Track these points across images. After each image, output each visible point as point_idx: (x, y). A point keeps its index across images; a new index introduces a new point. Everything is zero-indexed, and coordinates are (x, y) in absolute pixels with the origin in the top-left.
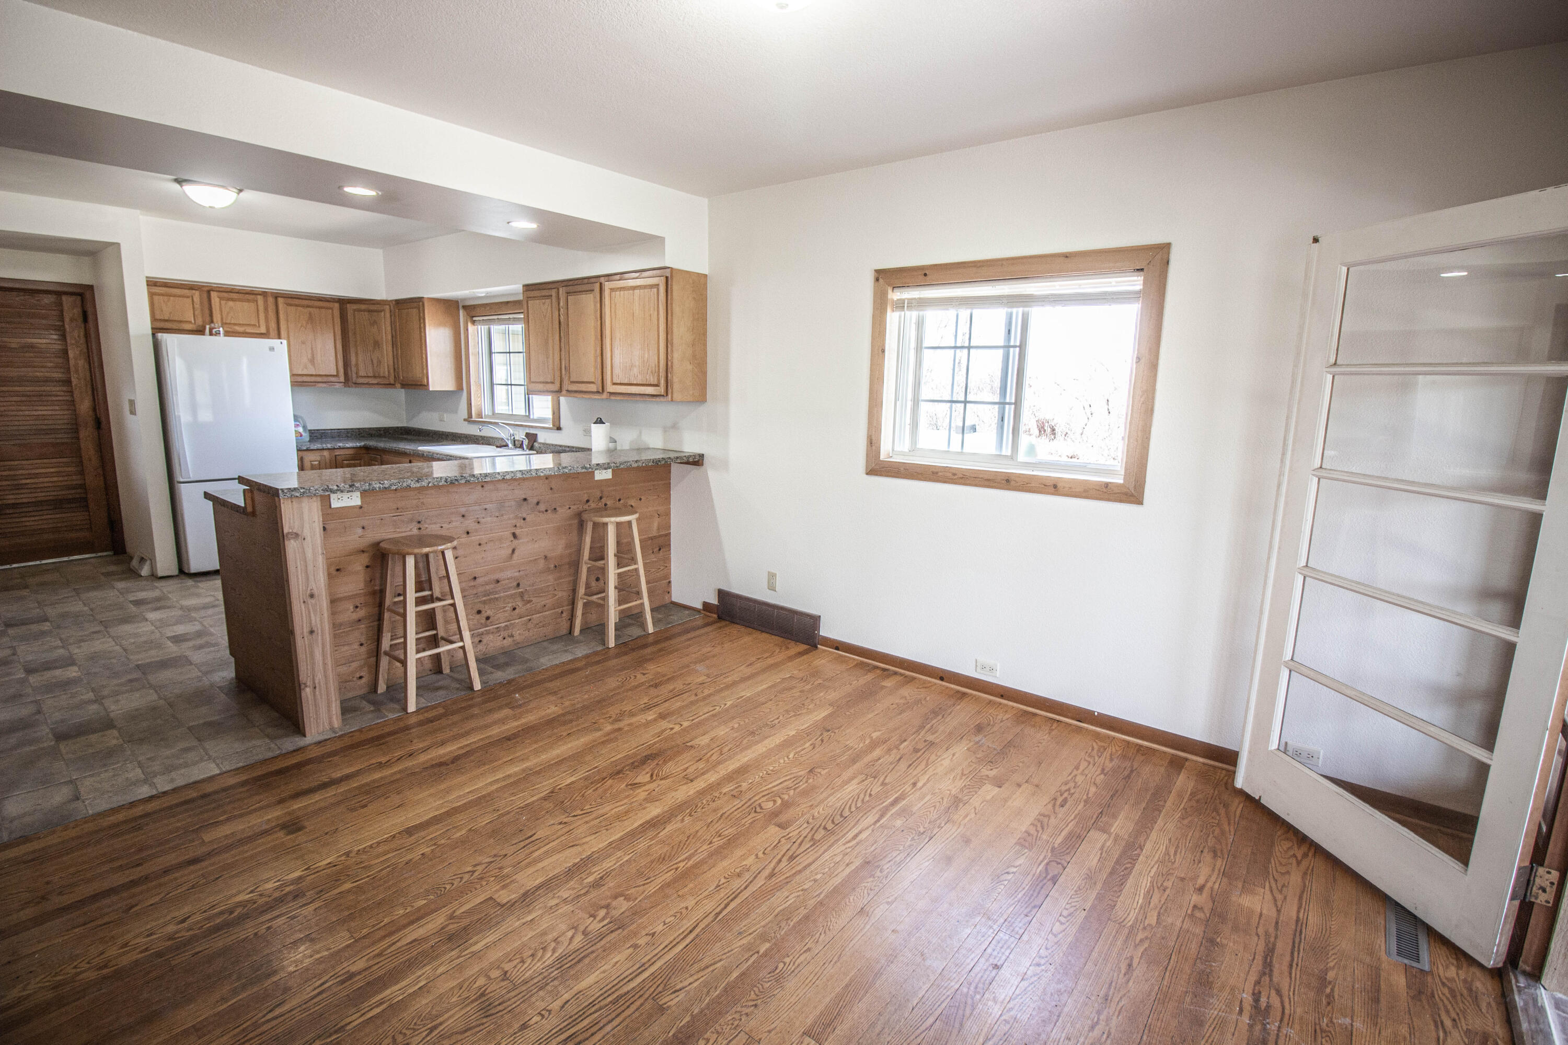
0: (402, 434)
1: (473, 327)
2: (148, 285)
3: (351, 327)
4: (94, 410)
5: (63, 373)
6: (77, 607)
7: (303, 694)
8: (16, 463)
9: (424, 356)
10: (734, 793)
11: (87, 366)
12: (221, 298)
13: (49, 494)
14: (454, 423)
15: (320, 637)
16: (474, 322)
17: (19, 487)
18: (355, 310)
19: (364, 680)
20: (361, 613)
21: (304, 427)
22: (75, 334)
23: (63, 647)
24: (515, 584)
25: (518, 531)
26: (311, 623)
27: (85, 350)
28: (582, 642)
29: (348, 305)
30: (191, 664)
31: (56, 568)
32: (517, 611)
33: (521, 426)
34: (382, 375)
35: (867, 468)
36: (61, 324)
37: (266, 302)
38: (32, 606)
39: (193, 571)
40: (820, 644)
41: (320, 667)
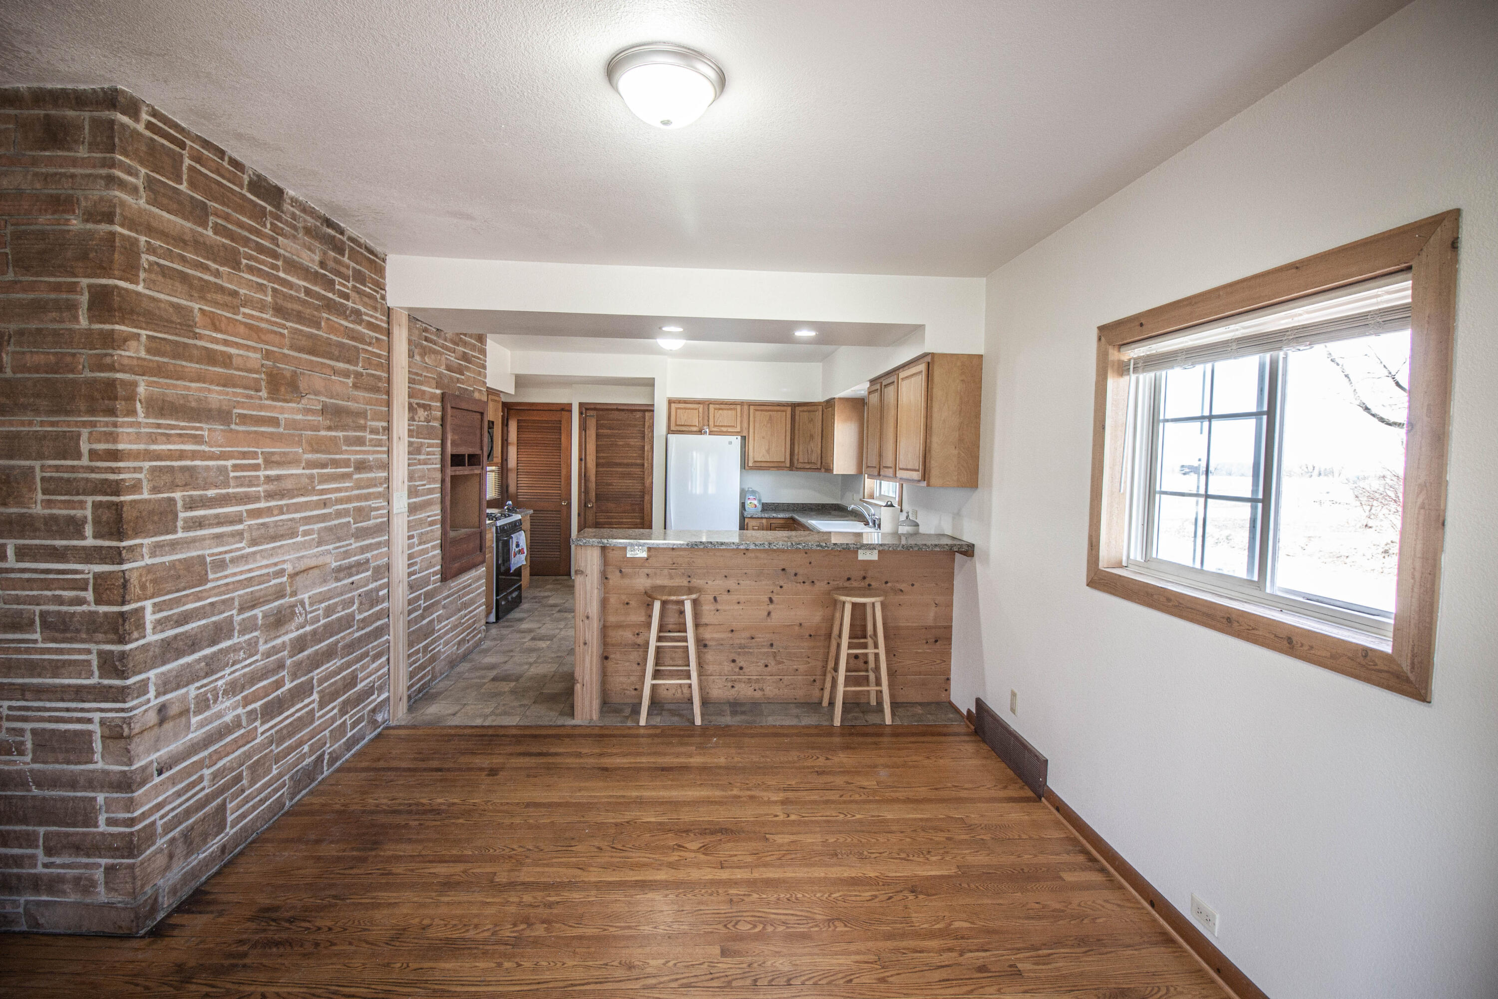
2: (668, 403)
3: (797, 424)
5: (641, 460)
7: (576, 688)
9: (832, 446)
10: (735, 899)
12: (716, 409)
15: (590, 649)
18: (801, 412)
20: (641, 639)
24: (769, 644)
25: (774, 597)
26: (585, 637)
29: (797, 408)
32: (769, 668)
34: (813, 462)
35: (1088, 578)
36: (644, 429)
37: (742, 409)
40: (1046, 798)
41: (587, 671)
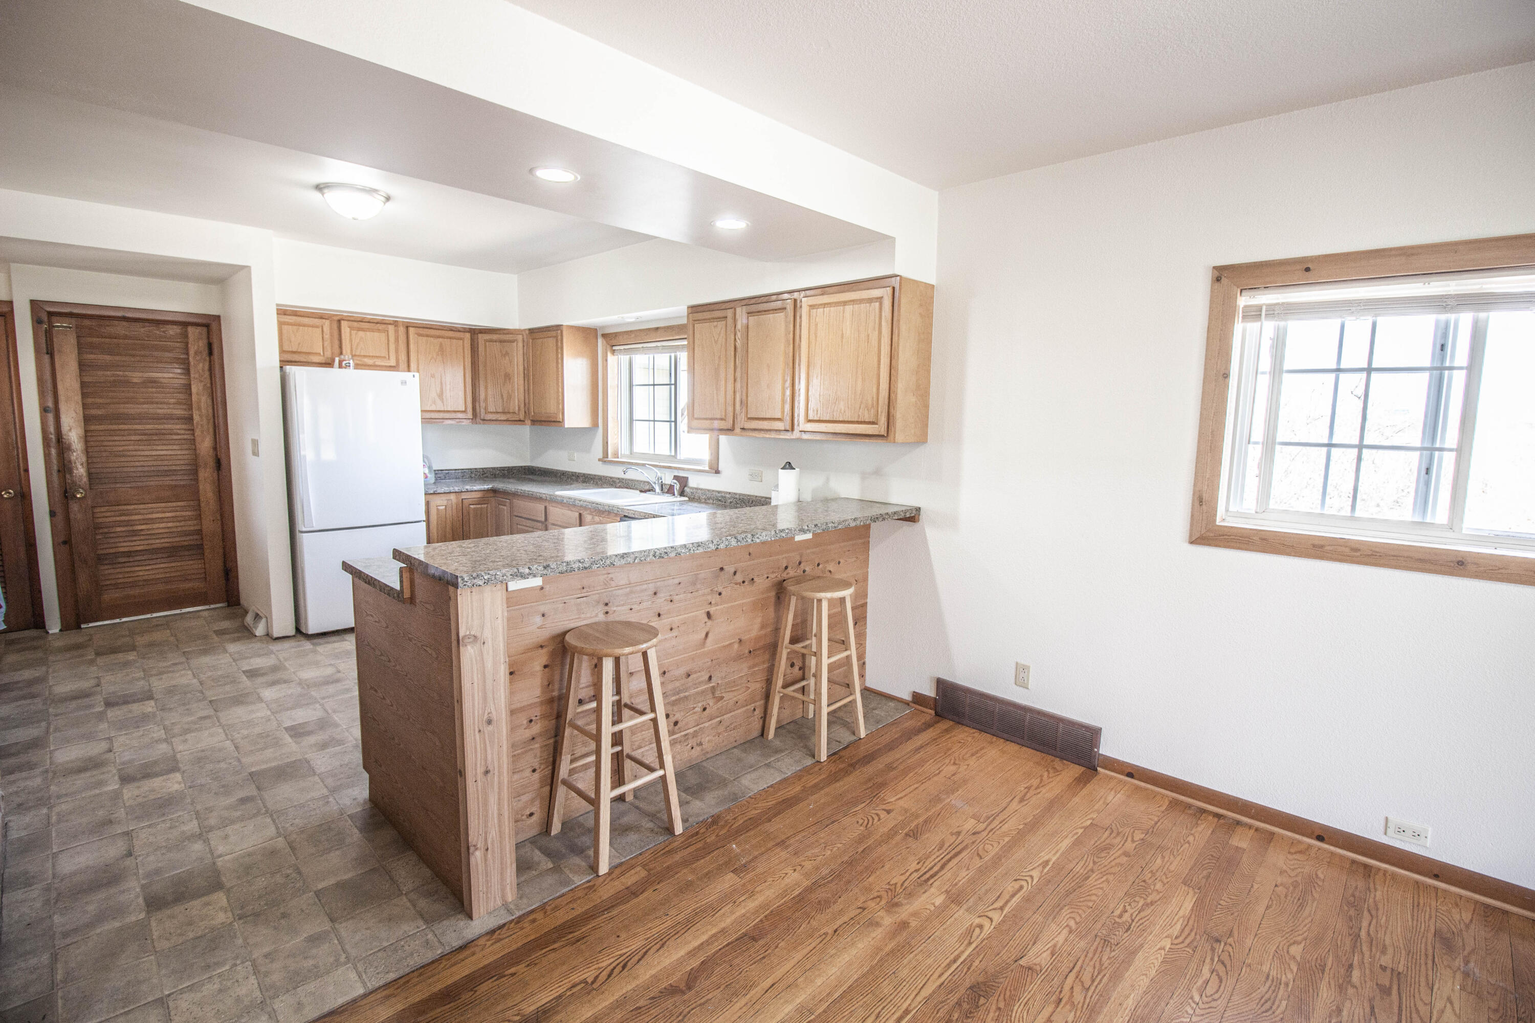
0: (525, 474)
1: (613, 357)
2: (278, 314)
3: (481, 359)
4: (215, 449)
5: (185, 409)
6: (184, 678)
7: (472, 860)
8: (133, 507)
9: (560, 390)
11: (210, 403)
12: (351, 328)
13: (163, 541)
14: (588, 464)
15: (496, 779)
16: (613, 352)
17: (135, 533)
18: (486, 341)
19: (534, 818)
20: (536, 728)
21: (430, 468)
22: (199, 367)
23: (166, 740)
24: (707, 677)
25: (712, 610)
26: (486, 760)
27: (209, 385)
28: (782, 751)
29: (480, 335)
30: (314, 774)
31: (166, 623)
32: (707, 711)
33: (670, 468)
34: (511, 411)
35: (1191, 536)
36: (186, 357)
37: (396, 332)
38: (137, 675)
39: (311, 632)
40: (1101, 767)
41: (494, 820)
